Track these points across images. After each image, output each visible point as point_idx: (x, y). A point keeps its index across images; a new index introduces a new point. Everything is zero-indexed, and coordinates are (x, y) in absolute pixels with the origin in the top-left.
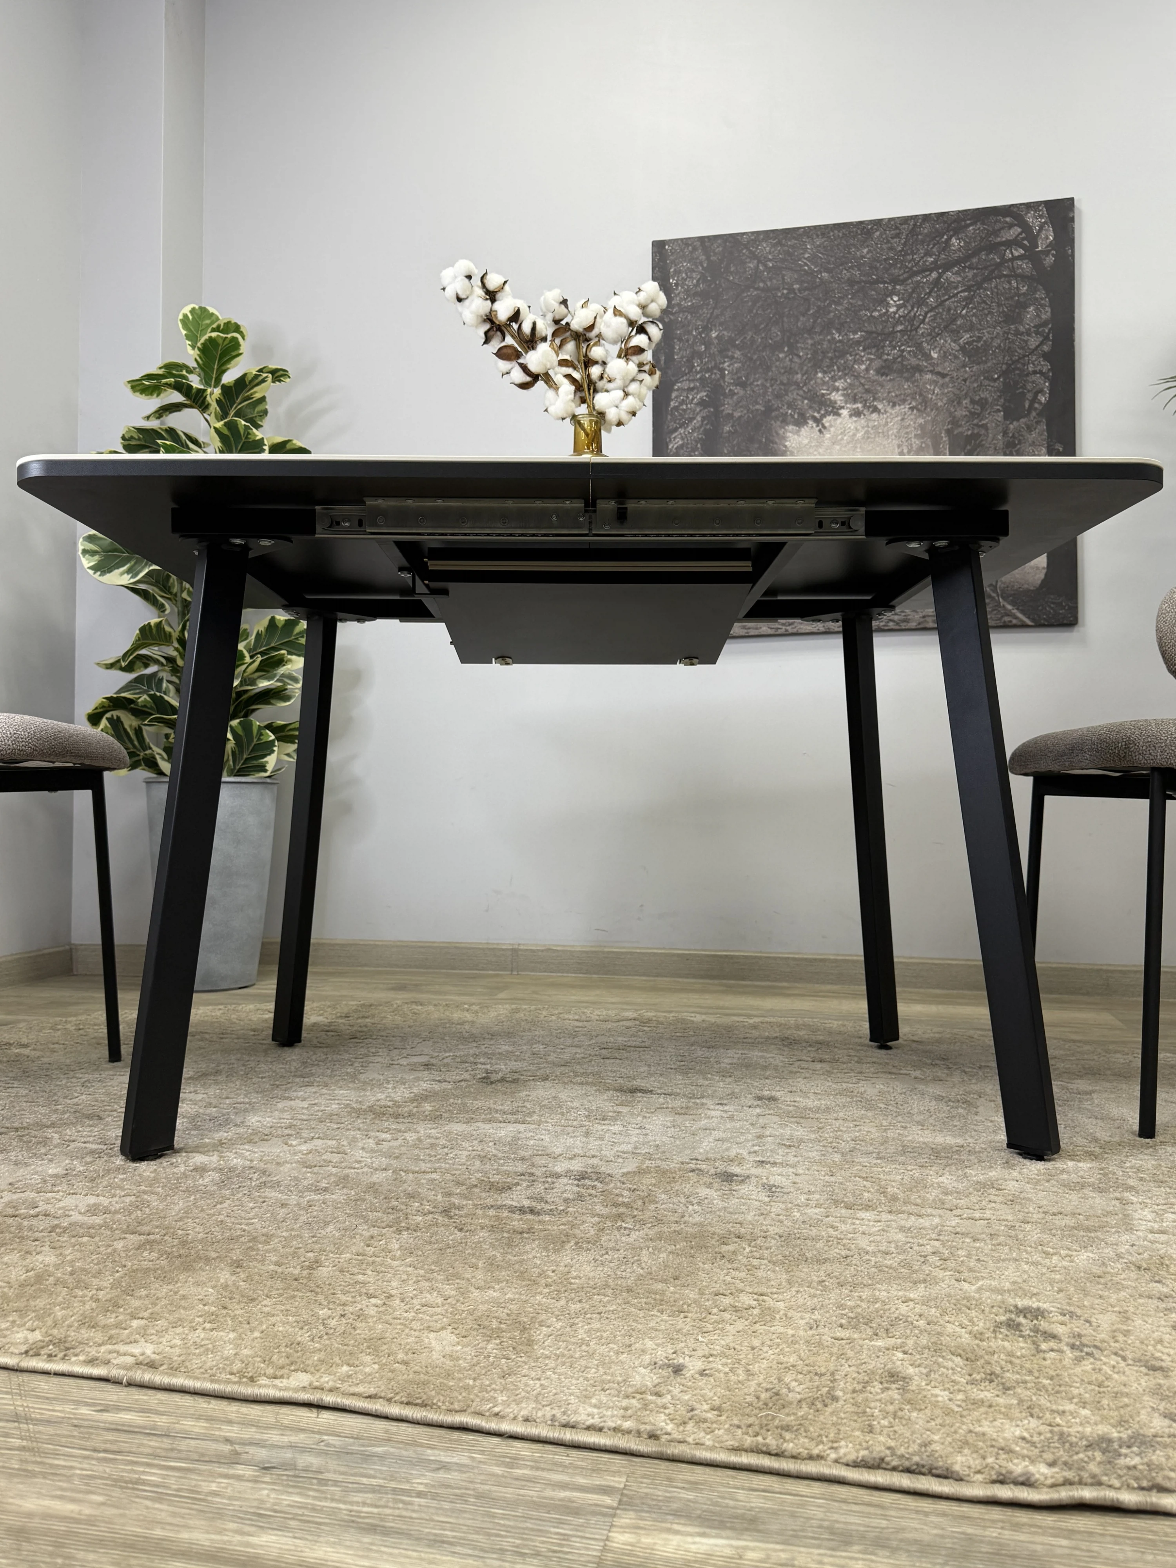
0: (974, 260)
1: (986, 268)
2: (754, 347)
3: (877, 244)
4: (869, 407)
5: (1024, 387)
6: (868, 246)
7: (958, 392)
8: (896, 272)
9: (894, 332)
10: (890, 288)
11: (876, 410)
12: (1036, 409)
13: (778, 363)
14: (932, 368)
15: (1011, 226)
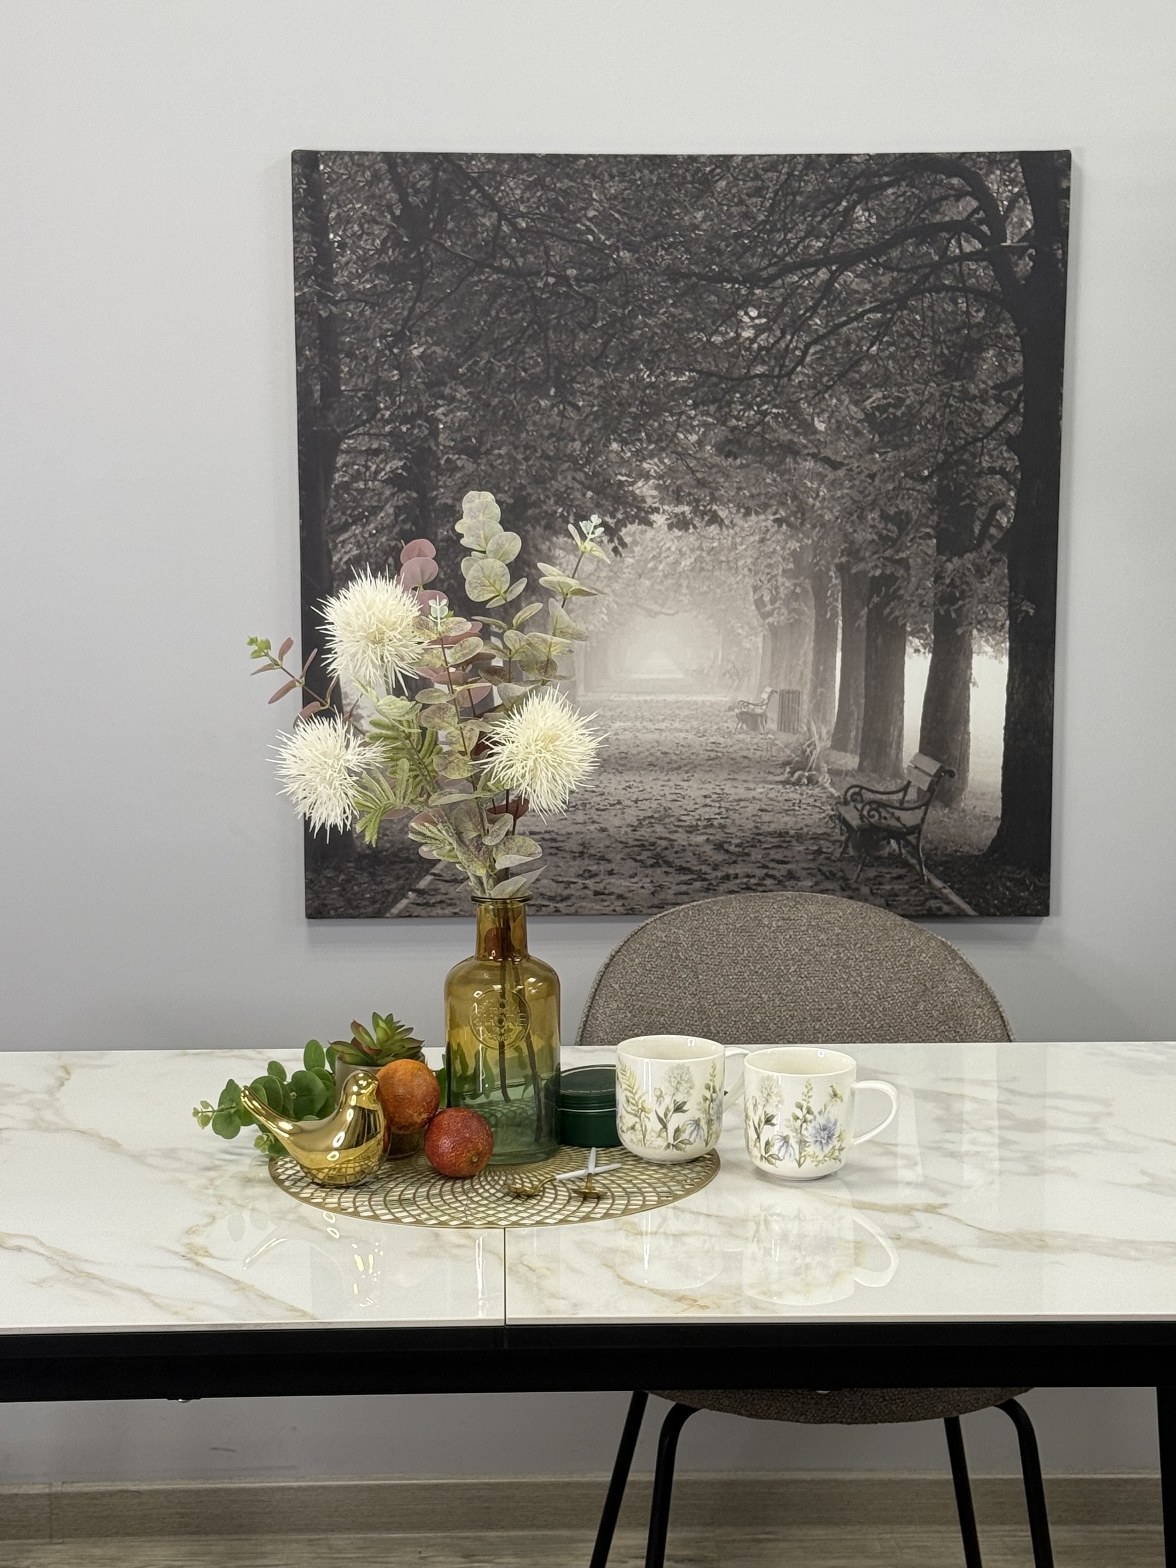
0: (895, 253)
1: (914, 269)
2: (493, 382)
3: (720, 204)
4: (704, 513)
5: (972, 496)
6: (704, 207)
7: (858, 497)
8: (754, 262)
9: (749, 377)
10: (743, 292)
11: (715, 519)
12: (991, 537)
13: (537, 417)
14: (816, 451)
15: (959, 195)
